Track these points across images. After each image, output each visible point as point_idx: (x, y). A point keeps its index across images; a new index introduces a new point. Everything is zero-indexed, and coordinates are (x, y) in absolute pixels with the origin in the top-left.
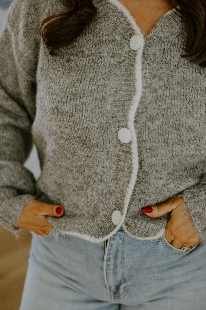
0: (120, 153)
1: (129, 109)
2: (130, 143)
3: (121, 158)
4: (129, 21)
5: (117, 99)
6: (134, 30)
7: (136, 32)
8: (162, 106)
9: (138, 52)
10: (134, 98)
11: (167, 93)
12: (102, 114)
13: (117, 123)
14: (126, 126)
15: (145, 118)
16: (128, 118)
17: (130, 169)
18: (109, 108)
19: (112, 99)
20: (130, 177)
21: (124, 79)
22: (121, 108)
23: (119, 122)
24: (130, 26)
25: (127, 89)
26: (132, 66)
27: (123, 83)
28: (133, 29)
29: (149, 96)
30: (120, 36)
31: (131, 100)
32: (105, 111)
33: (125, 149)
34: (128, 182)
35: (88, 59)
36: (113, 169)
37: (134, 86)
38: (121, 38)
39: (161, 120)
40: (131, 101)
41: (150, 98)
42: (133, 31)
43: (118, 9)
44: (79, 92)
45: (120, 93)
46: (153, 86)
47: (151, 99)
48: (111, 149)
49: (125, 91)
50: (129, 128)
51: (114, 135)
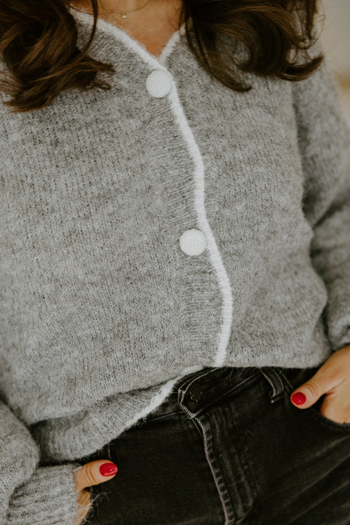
0: (191, 277)
1: (193, 197)
2: (205, 254)
3: (193, 285)
4: (131, 49)
5: (168, 185)
6: (146, 64)
7: (152, 66)
8: (239, 180)
9: (170, 97)
10: (195, 175)
11: (239, 155)
12: (150, 216)
13: (178, 225)
14: (195, 227)
15: (218, 204)
16: (196, 211)
17: (216, 300)
18: (159, 202)
19: (161, 186)
20: (219, 312)
21: (167, 148)
22: (179, 197)
23: (180, 222)
24: (136, 57)
25: (178, 164)
26: (171, 123)
27: (169, 155)
28: (143, 63)
29: (212, 166)
30: (127, 79)
31: (190, 180)
32: (156, 211)
33: (199, 267)
34: (219, 323)
35: (90, 130)
36: (182, 309)
37: (188, 156)
38: (129, 82)
39: (244, 204)
40: (191, 182)
41: (215, 170)
42: (144, 65)
43: (103, 32)
44: (106, 191)
45: (169, 174)
46: (211, 148)
47: (217, 171)
48: (175, 275)
49: (176, 169)
50: (200, 228)
51: (175, 247)
